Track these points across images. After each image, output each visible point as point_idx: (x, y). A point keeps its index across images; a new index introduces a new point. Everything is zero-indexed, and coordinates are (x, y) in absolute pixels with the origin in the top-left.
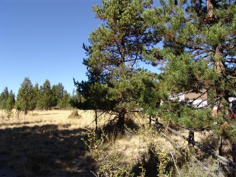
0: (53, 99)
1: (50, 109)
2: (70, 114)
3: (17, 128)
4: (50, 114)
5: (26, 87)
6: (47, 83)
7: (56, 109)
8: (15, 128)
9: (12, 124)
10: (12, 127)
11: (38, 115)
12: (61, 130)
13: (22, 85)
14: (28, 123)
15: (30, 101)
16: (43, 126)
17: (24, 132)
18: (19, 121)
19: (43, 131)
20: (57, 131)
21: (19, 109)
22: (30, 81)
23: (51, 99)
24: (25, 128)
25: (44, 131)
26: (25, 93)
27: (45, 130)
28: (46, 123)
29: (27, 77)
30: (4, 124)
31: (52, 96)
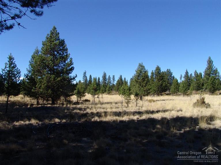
0: (164, 85)
1: (162, 95)
2: (195, 102)
5: (141, 72)
6: (158, 69)
9: (134, 113)
11: (154, 101)
13: (136, 72)
15: (145, 86)
18: (139, 109)
21: (137, 95)
22: (144, 67)
23: (162, 85)
28: (174, 114)
29: (141, 63)
30: (126, 113)
31: (162, 82)
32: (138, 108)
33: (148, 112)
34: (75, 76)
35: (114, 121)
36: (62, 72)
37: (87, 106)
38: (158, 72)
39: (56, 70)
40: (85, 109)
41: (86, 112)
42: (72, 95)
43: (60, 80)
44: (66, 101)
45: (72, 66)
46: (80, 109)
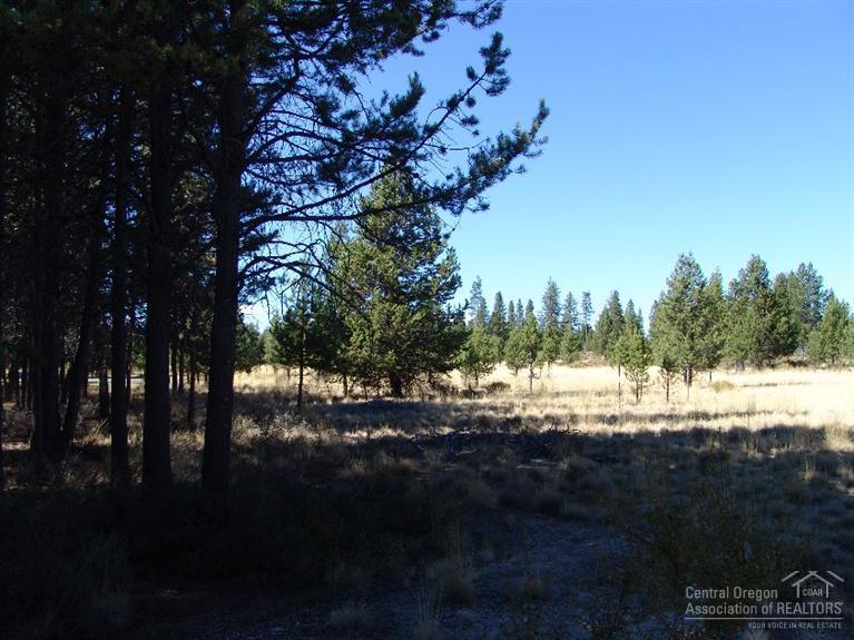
0: (782, 327)
1: (773, 366)
3: (675, 434)
4: (775, 385)
5: (686, 287)
6: (757, 267)
7: (794, 364)
8: (665, 433)
9: (654, 419)
10: (657, 428)
11: (731, 386)
12: (842, 452)
13: (671, 284)
14: (706, 416)
15: (702, 335)
16: (765, 432)
17: (700, 450)
18: (674, 409)
19: (769, 448)
20: (827, 452)
21: (668, 366)
22: (697, 267)
23: (773, 327)
24: (700, 435)
25: (774, 451)
26: (681, 311)
27: (778, 447)
28: (772, 421)
29: (687, 255)
30: (629, 417)
31: (775, 315)
32: (672, 406)
33: (697, 416)
34: (463, 305)
35: (598, 434)
36: (424, 294)
37: (509, 401)
38: (756, 279)
39: (406, 287)
40: (508, 410)
41: (513, 415)
42: (451, 368)
43: (420, 321)
44: (434, 385)
45: (455, 273)
46: (493, 408)
